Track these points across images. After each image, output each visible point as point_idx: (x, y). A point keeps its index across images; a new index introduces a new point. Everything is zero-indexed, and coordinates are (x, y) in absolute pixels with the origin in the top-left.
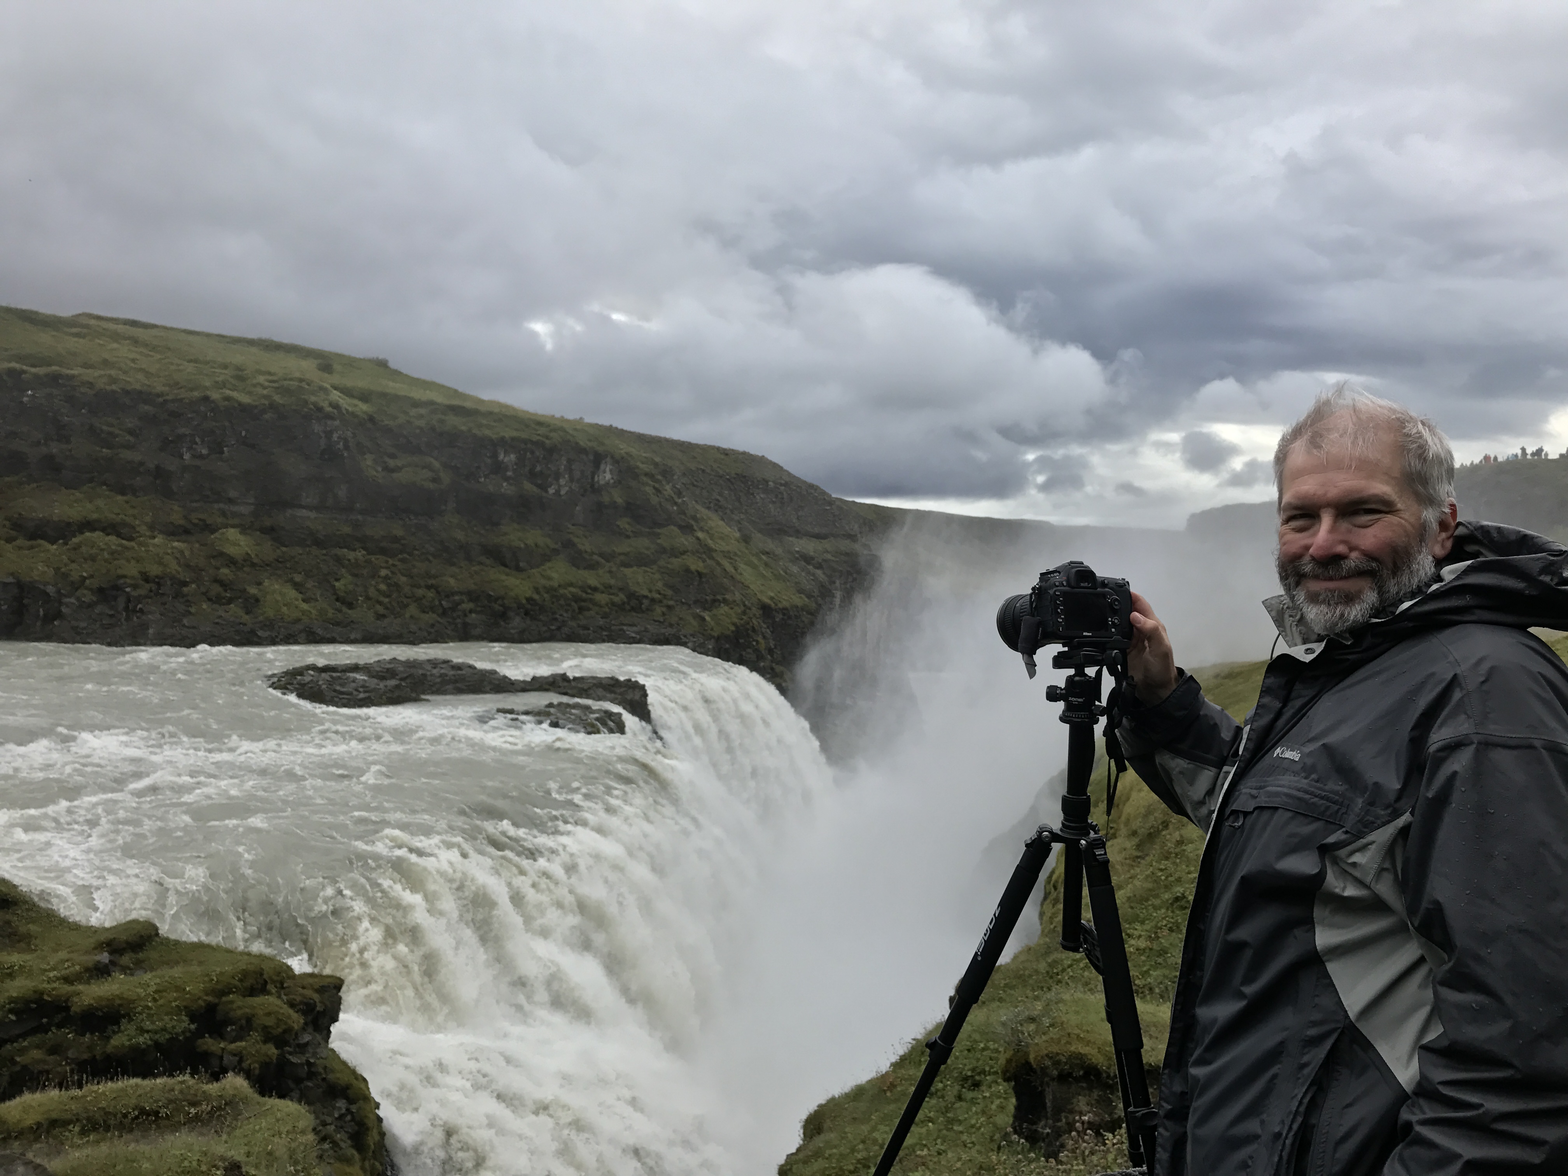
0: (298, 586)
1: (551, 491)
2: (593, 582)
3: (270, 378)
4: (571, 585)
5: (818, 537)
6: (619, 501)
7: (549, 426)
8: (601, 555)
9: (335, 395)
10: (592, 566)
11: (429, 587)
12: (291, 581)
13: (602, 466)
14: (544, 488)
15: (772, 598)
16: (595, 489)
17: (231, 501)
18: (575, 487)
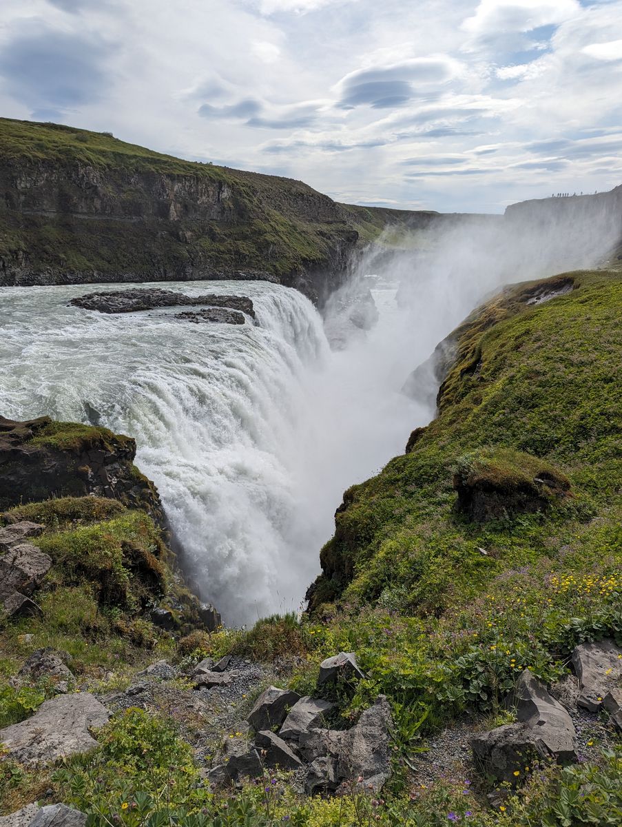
0: (84, 255)
1: (199, 202)
2: (222, 249)
3: (55, 145)
5: (329, 223)
6: (232, 206)
7: (195, 167)
8: (225, 235)
9: (89, 154)
10: (221, 241)
11: (145, 253)
12: (79, 251)
13: (223, 189)
14: (196, 201)
15: (307, 255)
16: (220, 201)
18: (211, 200)
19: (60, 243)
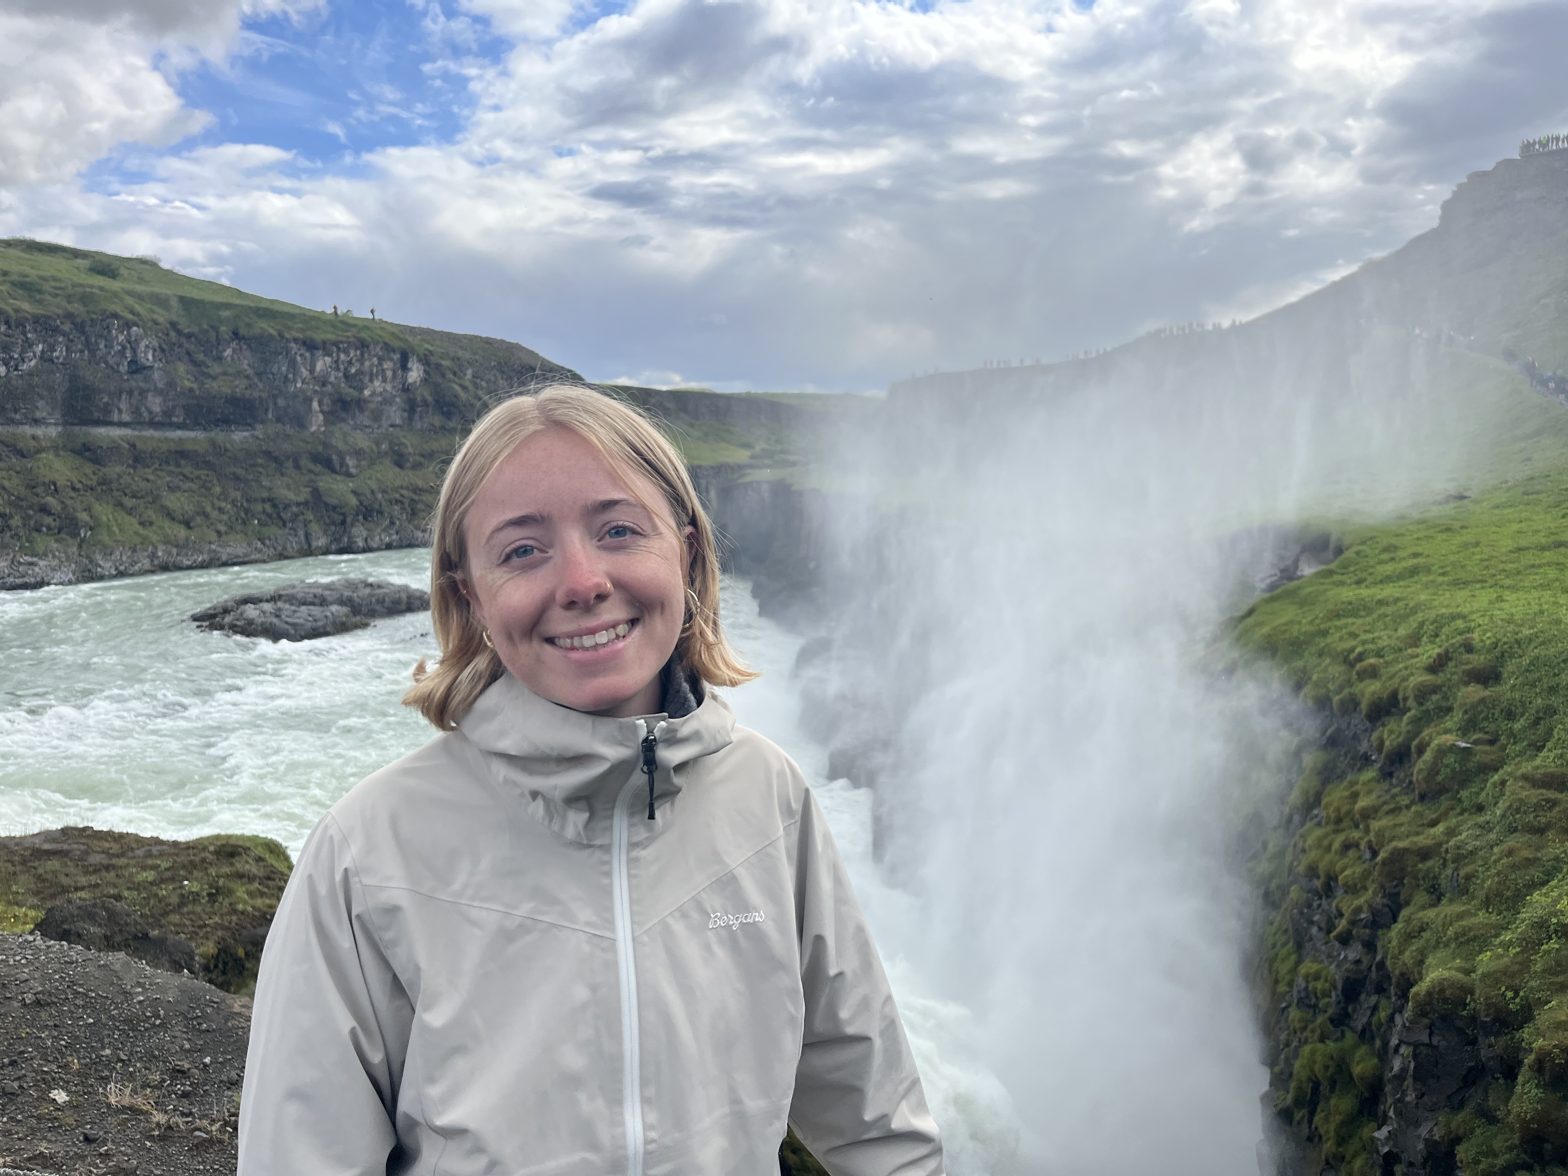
0: (130, 512)
1: (367, 393)
2: (420, 483)
3: (58, 285)
4: (402, 487)
6: (430, 399)
7: (355, 326)
8: (423, 456)
9: (130, 301)
10: (417, 466)
11: (263, 501)
12: (120, 505)
13: (410, 365)
14: (361, 390)
16: (406, 389)
17: (36, 422)
18: (389, 387)
19: (78, 490)
